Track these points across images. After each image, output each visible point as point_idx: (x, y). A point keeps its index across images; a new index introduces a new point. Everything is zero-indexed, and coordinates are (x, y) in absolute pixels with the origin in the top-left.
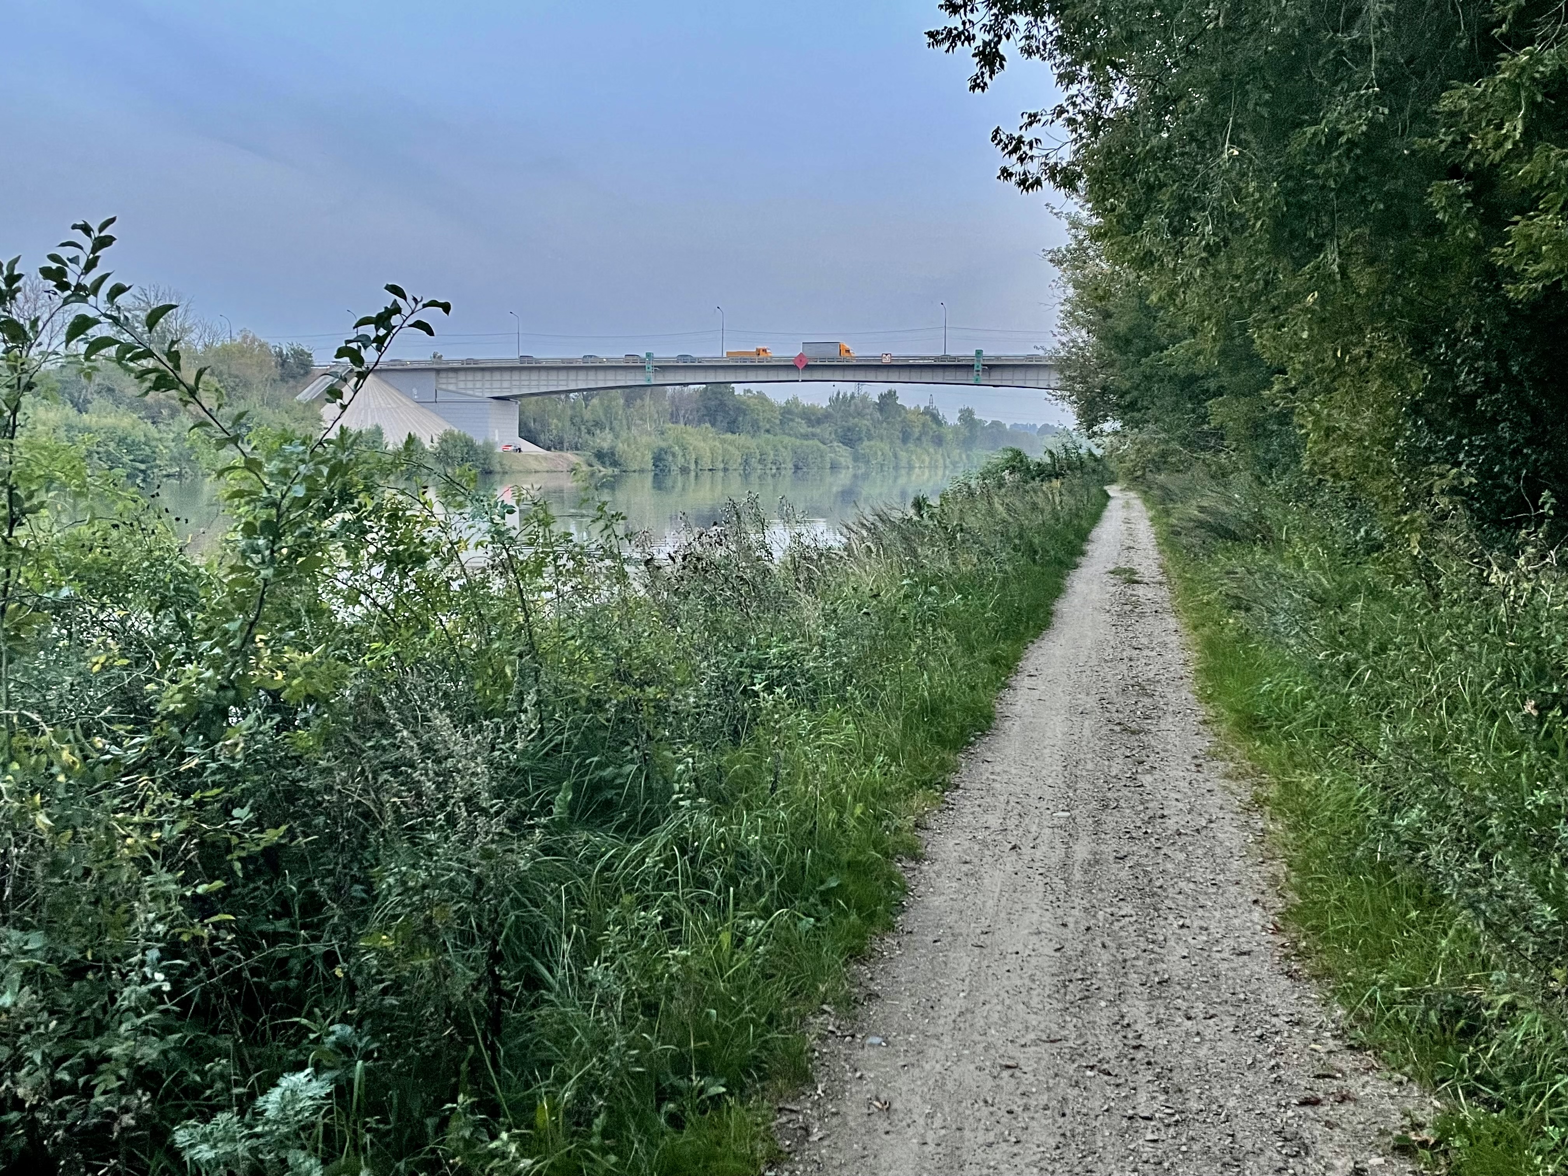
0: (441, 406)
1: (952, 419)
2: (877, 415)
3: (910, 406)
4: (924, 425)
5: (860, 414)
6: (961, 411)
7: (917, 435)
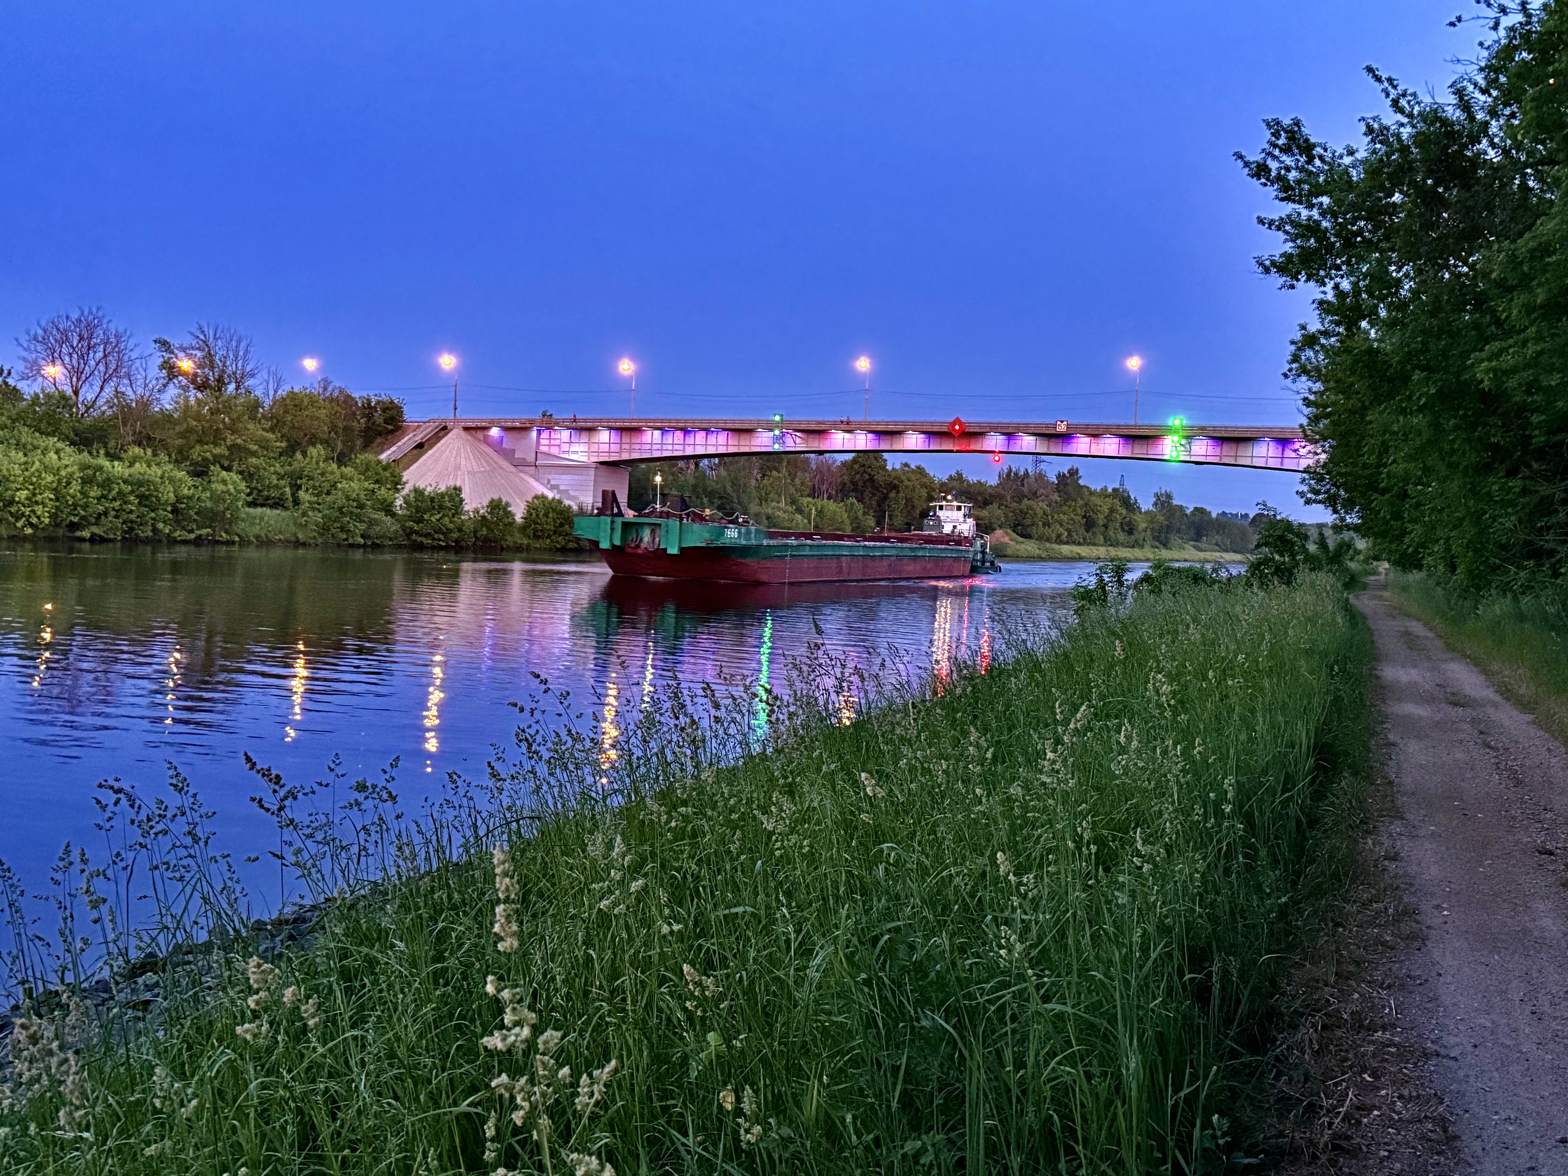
0: (541, 470)
1: (1146, 504)
2: (1056, 497)
3: (1096, 486)
4: (1112, 511)
5: (1035, 495)
6: (1156, 495)
7: (1101, 523)
